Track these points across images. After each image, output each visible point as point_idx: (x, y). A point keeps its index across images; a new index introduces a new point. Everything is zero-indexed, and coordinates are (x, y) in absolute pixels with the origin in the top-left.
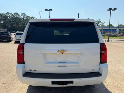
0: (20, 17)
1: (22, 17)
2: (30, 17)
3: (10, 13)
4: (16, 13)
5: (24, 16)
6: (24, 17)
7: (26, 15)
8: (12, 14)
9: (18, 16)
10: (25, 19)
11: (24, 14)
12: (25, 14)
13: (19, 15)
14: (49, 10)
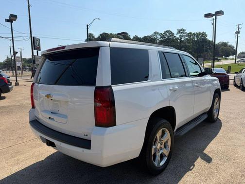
0: (175, 37)
1: (178, 36)
2: (194, 34)
3: (158, 33)
4: (169, 31)
5: (182, 34)
6: (182, 36)
7: (185, 32)
8: (161, 34)
9: (171, 36)
10: (183, 39)
11: (181, 30)
12: (184, 30)
13: (173, 34)
14: (214, 13)
